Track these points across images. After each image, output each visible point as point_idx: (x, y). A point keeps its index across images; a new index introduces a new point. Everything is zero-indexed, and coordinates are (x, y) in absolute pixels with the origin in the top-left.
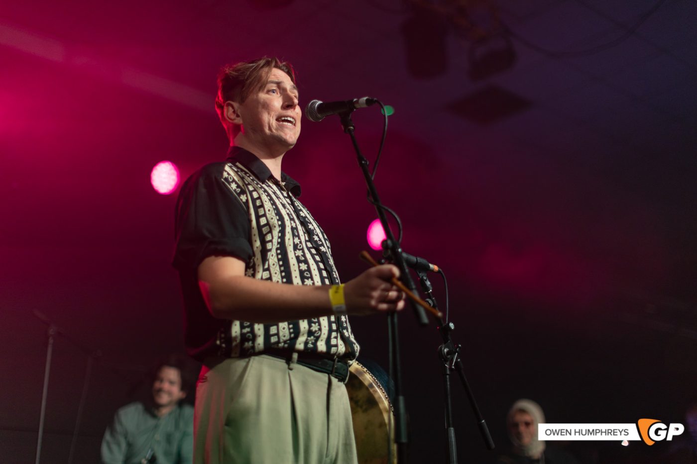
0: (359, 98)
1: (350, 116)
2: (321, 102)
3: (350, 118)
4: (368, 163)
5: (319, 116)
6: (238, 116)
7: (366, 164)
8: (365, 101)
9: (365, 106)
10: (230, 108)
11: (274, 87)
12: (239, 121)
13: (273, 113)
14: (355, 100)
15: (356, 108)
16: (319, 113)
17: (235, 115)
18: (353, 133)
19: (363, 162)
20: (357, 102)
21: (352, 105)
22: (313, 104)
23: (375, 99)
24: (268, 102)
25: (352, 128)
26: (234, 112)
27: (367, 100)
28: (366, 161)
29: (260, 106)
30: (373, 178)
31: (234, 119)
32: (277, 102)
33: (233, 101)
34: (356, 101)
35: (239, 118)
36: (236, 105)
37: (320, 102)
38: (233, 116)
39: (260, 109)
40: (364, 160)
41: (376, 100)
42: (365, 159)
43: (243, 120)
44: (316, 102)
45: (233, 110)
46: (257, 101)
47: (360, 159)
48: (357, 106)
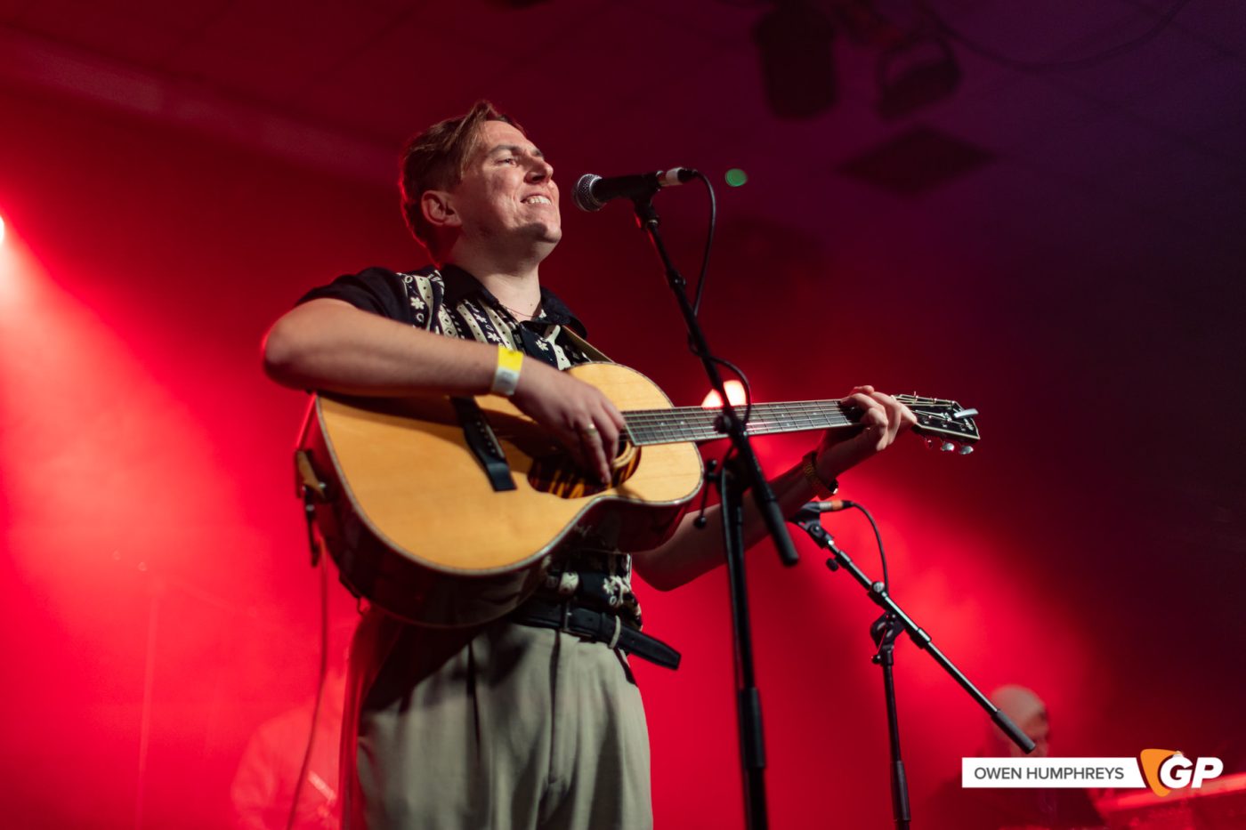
0: (666, 169)
1: (651, 201)
2: (599, 178)
3: (650, 205)
4: (684, 282)
5: (596, 201)
6: (450, 212)
7: (682, 283)
8: (676, 176)
9: (677, 183)
10: (433, 202)
11: (507, 154)
12: (454, 220)
13: (512, 193)
14: (659, 173)
15: (660, 187)
16: (596, 197)
17: (444, 213)
18: (656, 230)
19: (676, 281)
20: (663, 175)
21: (653, 182)
22: (584, 181)
23: (695, 170)
24: (501, 176)
25: (654, 221)
26: (441, 208)
27: (680, 172)
28: (681, 279)
29: (490, 187)
30: (696, 313)
31: (446, 219)
32: (516, 175)
33: (436, 189)
34: (660, 175)
35: (453, 216)
36: (442, 195)
37: (597, 178)
38: (442, 215)
39: (490, 192)
40: (677, 278)
41: (695, 173)
42: (680, 276)
43: (463, 216)
44: (590, 178)
45: (438, 205)
46: (482, 179)
47: (672, 276)
48: (663, 183)
